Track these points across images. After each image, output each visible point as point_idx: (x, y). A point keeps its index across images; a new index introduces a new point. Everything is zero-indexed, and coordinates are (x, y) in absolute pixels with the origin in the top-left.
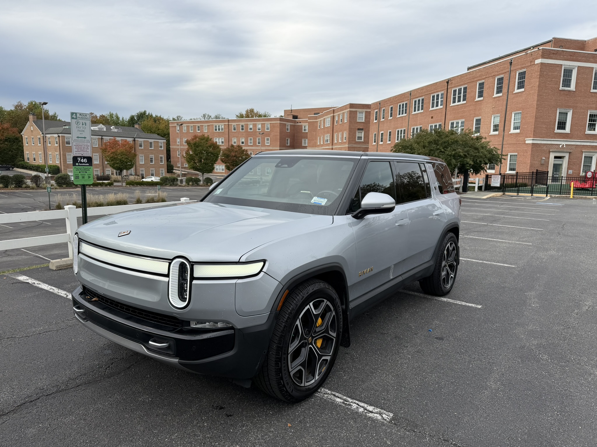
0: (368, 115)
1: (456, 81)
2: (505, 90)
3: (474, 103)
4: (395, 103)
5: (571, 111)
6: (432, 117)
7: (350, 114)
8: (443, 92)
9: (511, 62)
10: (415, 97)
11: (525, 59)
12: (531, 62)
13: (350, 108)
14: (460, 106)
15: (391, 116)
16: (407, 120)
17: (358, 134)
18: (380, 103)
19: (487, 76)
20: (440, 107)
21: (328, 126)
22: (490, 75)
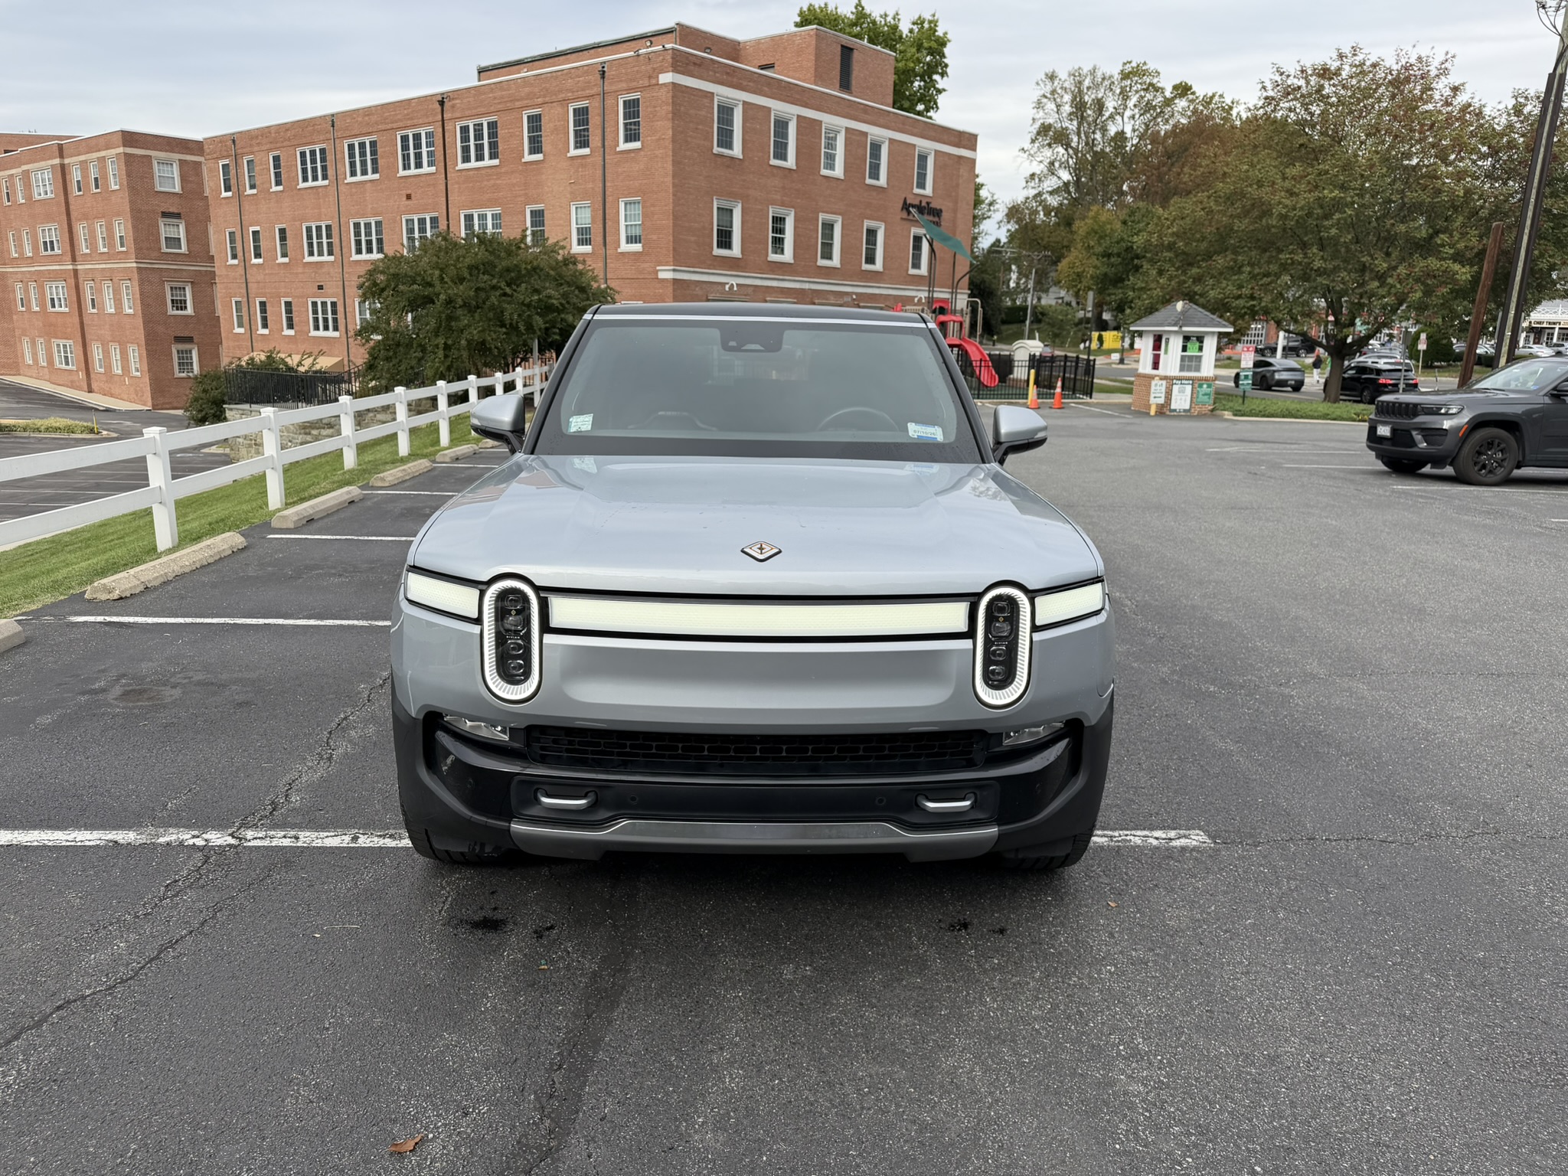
0: (191, 174)
1: (465, 101)
2: (595, 139)
3: (520, 168)
4: (285, 144)
5: (740, 205)
6: (409, 197)
7: (126, 165)
8: (430, 129)
9: (604, 72)
10: (348, 133)
11: (636, 69)
12: (650, 77)
13: (124, 146)
14: (483, 172)
15: (278, 183)
16: (333, 199)
17: (165, 230)
18: (234, 141)
19: (547, 99)
20: (426, 169)
21: (43, 196)
22: (554, 98)
